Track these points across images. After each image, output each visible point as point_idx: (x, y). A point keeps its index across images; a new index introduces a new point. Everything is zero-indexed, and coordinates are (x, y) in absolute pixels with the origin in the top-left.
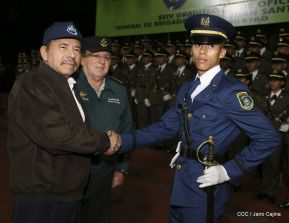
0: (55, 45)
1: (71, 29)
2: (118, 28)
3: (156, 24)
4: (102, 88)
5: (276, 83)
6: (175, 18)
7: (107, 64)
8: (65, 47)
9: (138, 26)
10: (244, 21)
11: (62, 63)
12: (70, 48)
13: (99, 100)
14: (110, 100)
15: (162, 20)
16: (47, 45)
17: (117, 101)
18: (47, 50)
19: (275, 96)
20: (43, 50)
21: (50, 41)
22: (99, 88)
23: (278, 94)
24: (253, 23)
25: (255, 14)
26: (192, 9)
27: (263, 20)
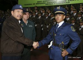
4: (27, 23)
5: (73, 21)
12: (20, 12)
13: (27, 26)
19: (73, 25)
20: (12, 12)
22: (26, 23)
23: (74, 24)
27: (68, 3)
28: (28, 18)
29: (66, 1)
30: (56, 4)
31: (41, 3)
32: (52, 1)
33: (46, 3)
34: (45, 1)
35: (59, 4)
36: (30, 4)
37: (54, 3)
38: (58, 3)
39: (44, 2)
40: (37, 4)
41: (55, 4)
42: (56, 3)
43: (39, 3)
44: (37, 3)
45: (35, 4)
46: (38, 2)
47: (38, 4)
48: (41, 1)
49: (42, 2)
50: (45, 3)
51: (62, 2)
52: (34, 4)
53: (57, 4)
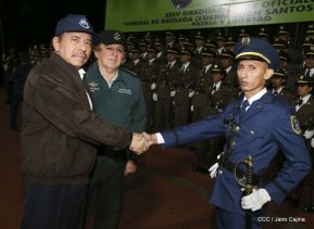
0: (67, 37)
1: (83, 22)
2: (126, 24)
3: (163, 21)
6: (182, 16)
7: (120, 56)
8: (77, 39)
9: (145, 23)
10: (248, 20)
11: (73, 56)
14: (121, 91)
15: (169, 17)
17: (129, 92)
18: (60, 41)
21: (63, 32)
24: (256, 23)
25: (259, 14)
26: (198, 8)
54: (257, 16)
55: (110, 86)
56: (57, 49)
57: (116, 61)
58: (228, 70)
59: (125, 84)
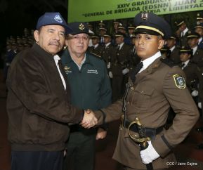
8: (52, 32)
13: (80, 72)
14: (89, 72)
16: (39, 30)
17: (96, 72)
18: (39, 33)
20: (36, 33)
27: (201, 6)
28: (85, 49)
29: (195, 2)
30: (168, 12)
31: (128, 8)
32: (157, 3)
33: (141, 10)
34: (138, 4)
35: (177, 11)
36: (98, 14)
37: (161, 9)
38: (172, 9)
39: (136, 7)
40: (116, 12)
41: (165, 10)
42: (168, 9)
43: (121, 8)
44: (116, 8)
45: (111, 12)
46: (119, 7)
47: (120, 11)
48: (128, 3)
49: (131, 7)
50: (138, 9)
51: (184, 5)
52: (108, 13)
53: (170, 10)
54: (193, 4)
55: (80, 68)
56: (37, 40)
57: (83, 47)
58: (172, 49)
59: (92, 65)
